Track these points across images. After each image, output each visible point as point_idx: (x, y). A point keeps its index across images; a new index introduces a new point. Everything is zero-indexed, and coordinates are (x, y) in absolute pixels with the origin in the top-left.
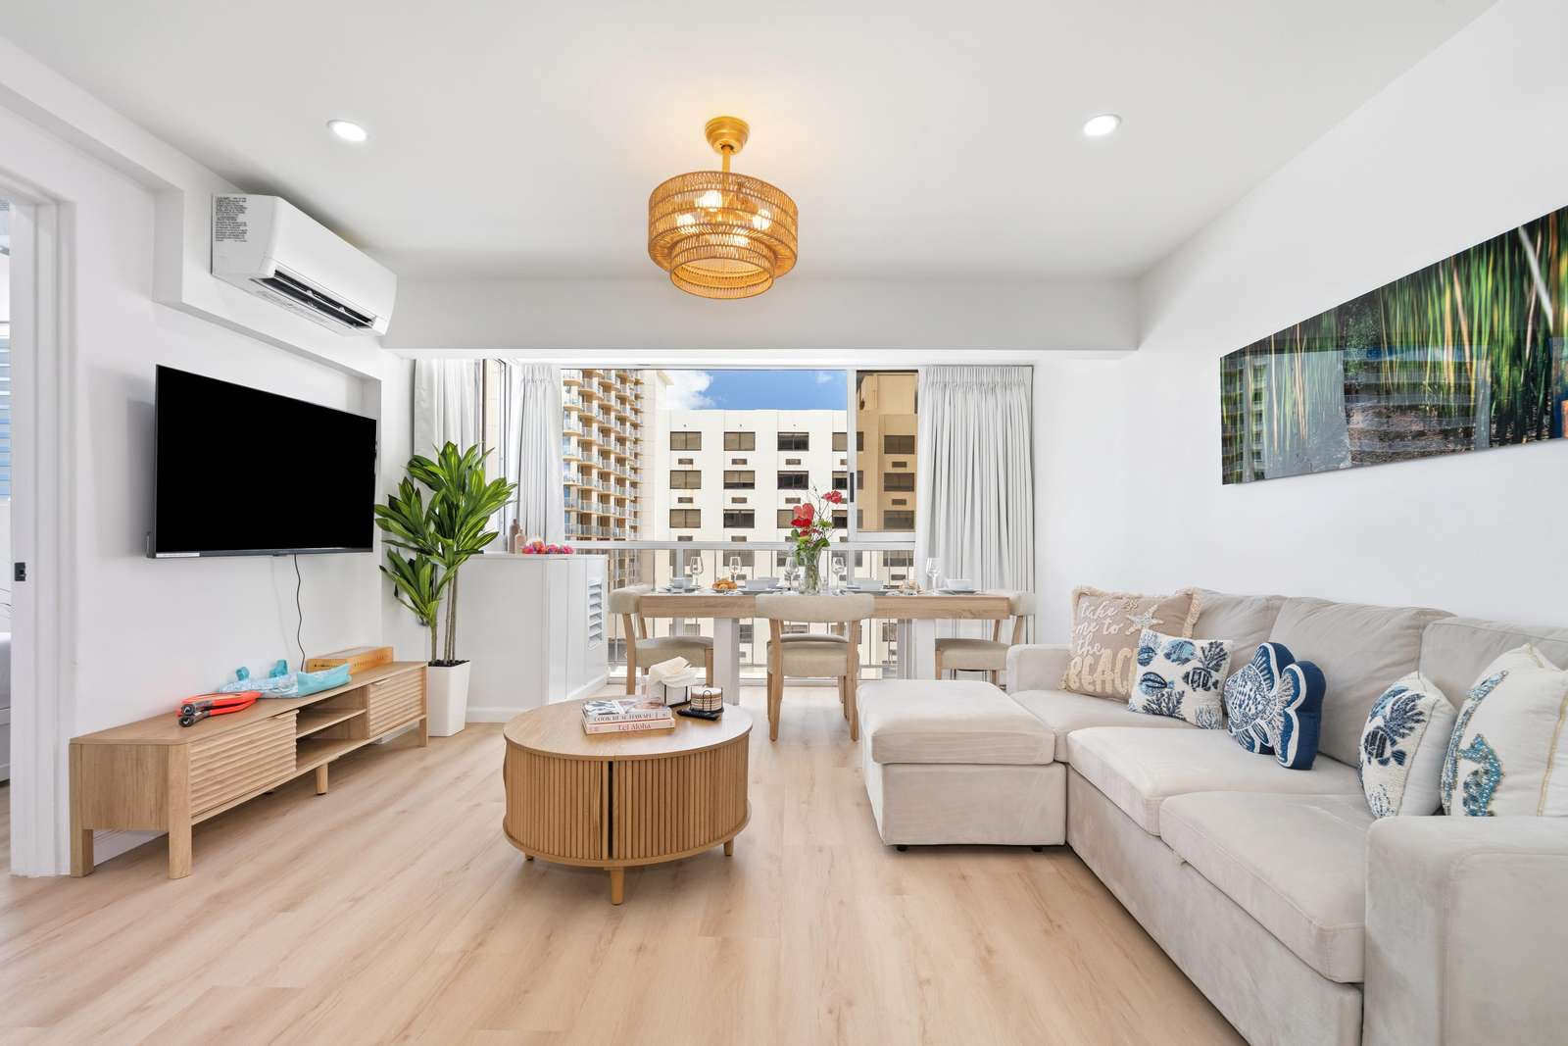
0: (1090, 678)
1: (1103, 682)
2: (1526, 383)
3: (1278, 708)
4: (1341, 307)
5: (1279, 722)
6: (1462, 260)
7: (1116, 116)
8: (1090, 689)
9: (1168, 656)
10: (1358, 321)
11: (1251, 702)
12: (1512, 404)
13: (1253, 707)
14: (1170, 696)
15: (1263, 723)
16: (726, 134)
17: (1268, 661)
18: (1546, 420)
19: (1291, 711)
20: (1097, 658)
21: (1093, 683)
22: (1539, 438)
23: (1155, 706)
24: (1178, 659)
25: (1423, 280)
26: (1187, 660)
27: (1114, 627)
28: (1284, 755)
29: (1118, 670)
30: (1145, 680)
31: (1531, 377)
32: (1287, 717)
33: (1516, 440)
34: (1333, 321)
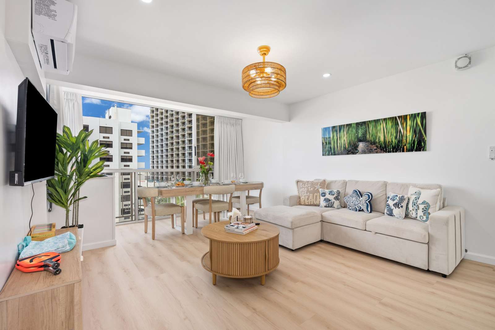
0: (307, 201)
1: (311, 202)
2: (398, 143)
3: (364, 202)
4: (357, 123)
5: (365, 205)
6: (385, 119)
7: (330, 74)
8: (307, 204)
9: (329, 194)
10: (361, 126)
11: (356, 202)
12: (395, 146)
13: (357, 202)
14: (331, 202)
15: (360, 205)
16: (265, 50)
17: (357, 193)
18: (402, 149)
19: (367, 202)
20: (309, 196)
21: (308, 202)
22: (400, 152)
23: (327, 206)
24: (332, 195)
25: (377, 121)
26: (334, 195)
27: (312, 189)
28: (368, 210)
29: (314, 199)
30: (325, 200)
31: (399, 142)
32: (367, 203)
33: (396, 152)
34: (355, 125)
